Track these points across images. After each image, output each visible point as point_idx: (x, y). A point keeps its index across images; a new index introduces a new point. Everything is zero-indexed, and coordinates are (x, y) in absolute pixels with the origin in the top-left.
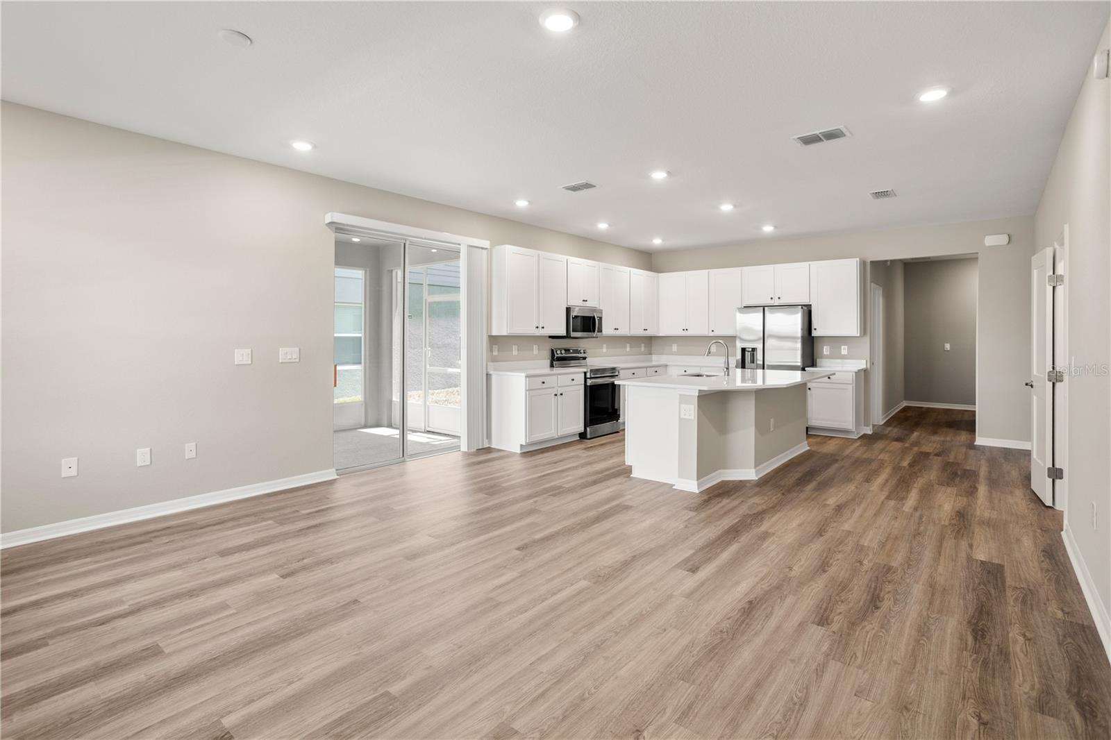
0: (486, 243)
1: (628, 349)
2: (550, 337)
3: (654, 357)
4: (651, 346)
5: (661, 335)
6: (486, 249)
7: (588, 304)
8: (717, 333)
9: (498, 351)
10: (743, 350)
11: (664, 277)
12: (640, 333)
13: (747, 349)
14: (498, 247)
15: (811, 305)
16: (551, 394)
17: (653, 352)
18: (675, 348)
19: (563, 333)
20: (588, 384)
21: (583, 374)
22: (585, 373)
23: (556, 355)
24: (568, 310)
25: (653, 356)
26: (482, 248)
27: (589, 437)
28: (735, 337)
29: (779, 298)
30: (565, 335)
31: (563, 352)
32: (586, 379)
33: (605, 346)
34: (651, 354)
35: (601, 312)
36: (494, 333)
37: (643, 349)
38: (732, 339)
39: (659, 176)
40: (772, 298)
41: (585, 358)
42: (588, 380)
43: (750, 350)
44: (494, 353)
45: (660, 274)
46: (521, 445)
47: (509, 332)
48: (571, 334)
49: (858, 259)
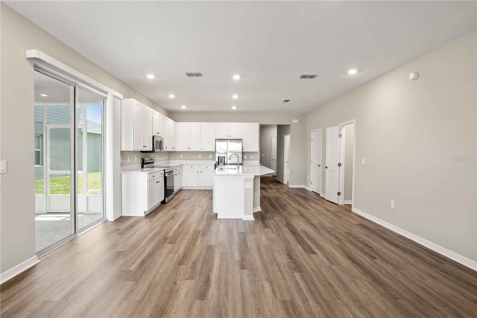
0: (121, 96)
2: (141, 152)
4: (170, 156)
6: (121, 99)
7: (159, 135)
8: (204, 150)
9: (123, 159)
12: (172, 150)
13: (220, 157)
14: (125, 99)
16: (155, 182)
20: (166, 176)
21: (164, 171)
23: (145, 162)
24: (153, 138)
26: (119, 98)
27: (166, 202)
28: (215, 152)
29: (231, 136)
30: (152, 150)
33: (157, 156)
34: (170, 160)
36: (123, 150)
39: (237, 77)
40: (227, 136)
41: (153, 163)
42: (166, 173)
43: (222, 157)
44: (121, 161)
45: (177, 123)
46: (145, 212)
47: (134, 149)
48: (156, 150)
49: (259, 123)
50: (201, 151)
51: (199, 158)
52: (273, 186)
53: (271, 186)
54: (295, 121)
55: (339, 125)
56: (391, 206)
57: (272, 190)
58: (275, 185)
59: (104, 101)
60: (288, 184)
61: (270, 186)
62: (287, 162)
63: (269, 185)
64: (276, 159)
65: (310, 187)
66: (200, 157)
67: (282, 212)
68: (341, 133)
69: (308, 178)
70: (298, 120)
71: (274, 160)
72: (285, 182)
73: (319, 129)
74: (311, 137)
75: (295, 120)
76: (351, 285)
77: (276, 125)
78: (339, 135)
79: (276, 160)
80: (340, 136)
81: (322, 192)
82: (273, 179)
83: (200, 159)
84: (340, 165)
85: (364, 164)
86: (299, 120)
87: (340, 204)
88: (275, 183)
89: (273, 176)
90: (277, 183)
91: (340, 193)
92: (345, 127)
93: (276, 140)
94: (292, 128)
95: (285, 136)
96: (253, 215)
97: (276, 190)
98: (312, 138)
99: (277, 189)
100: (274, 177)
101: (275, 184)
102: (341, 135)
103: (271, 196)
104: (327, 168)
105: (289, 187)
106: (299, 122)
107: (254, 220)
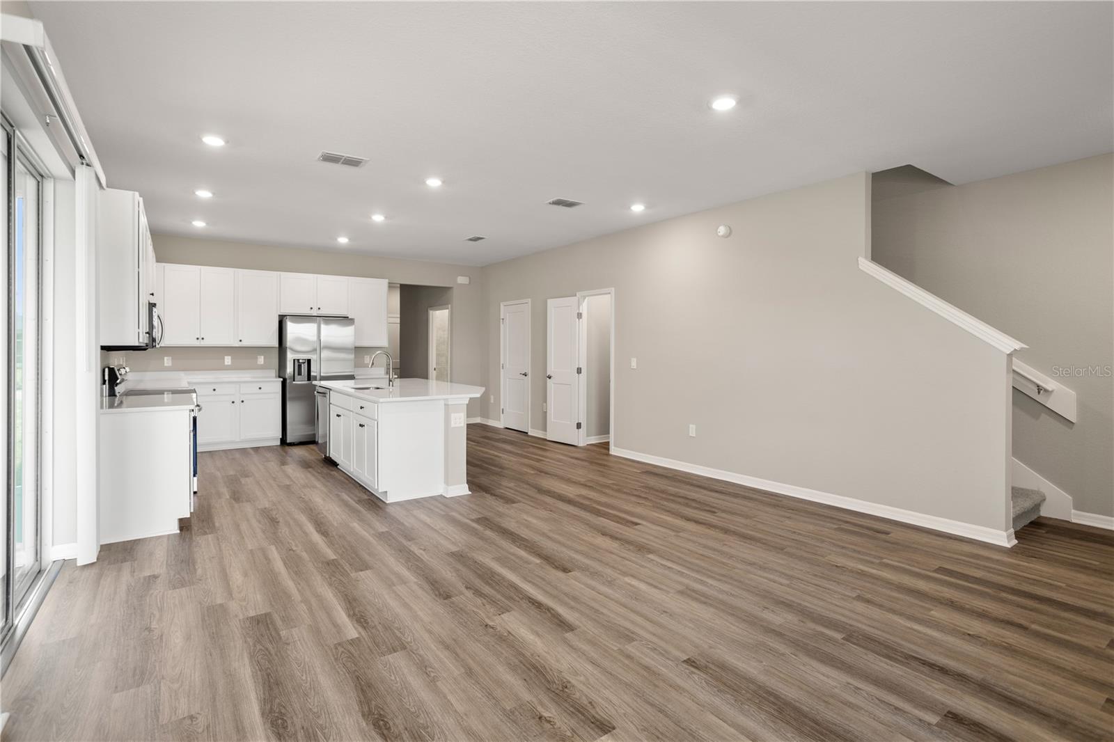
8: (246, 343)
26: (101, 187)
29: (319, 308)
40: (311, 309)
47: (141, 340)
49: (387, 280)
50: (237, 344)
51: (226, 363)
54: (462, 280)
55: (576, 295)
56: (691, 435)
59: (40, 184)
62: (435, 369)
65: (500, 421)
66: (228, 360)
67: (501, 472)
68: (581, 311)
69: (492, 401)
70: (468, 278)
73: (524, 301)
74: (500, 316)
75: (462, 277)
76: (725, 549)
77: (399, 286)
78: (578, 314)
80: (580, 316)
81: (532, 428)
83: (227, 365)
84: (579, 371)
85: (635, 367)
86: (470, 278)
87: (581, 444)
91: (580, 423)
92: (586, 300)
93: (399, 319)
94: (455, 295)
95: (431, 312)
96: (467, 483)
98: (502, 317)
102: (581, 314)
104: (550, 378)
106: (470, 283)
107: (470, 493)
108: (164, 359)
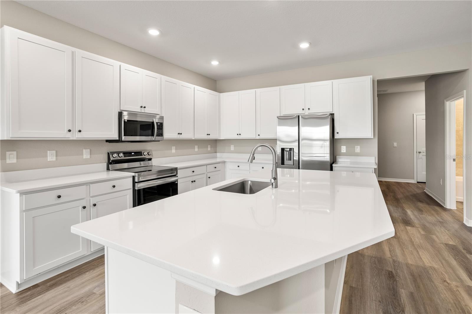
1: (196, 149)
2: (107, 141)
3: (218, 155)
4: (216, 147)
5: (221, 139)
7: (147, 110)
8: (262, 137)
9: (17, 158)
10: (283, 150)
11: (223, 95)
12: (204, 137)
13: (286, 149)
15: (334, 114)
17: (217, 152)
18: (232, 148)
19: (116, 137)
20: (137, 189)
22: (134, 177)
23: (113, 159)
24: (120, 114)
25: (217, 153)
28: (276, 139)
29: (309, 109)
30: (118, 139)
31: (121, 155)
32: (134, 183)
34: (216, 152)
35: (162, 118)
37: (209, 149)
38: (274, 141)
40: (303, 109)
41: (150, 159)
42: (136, 184)
43: (288, 150)
44: (8, 161)
45: (221, 94)
48: (124, 138)
49: (371, 76)
50: (258, 137)
52: (416, 213)
53: (409, 212)
57: (409, 228)
58: (420, 211)
60: (461, 211)
61: (405, 213)
62: (454, 159)
63: (403, 209)
64: (425, 151)
71: (420, 153)
72: (450, 204)
77: (424, 78)
79: (425, 154)
82: (419, 191)
88: (421, 201)
89: (418, 182)
90: (428, 204)
97: (423, 233)
99: (424, 228)
100: (420, 185)
101: (420, 205)
103: (400, 259)
105: (465, 222)
108: (230, 147)
